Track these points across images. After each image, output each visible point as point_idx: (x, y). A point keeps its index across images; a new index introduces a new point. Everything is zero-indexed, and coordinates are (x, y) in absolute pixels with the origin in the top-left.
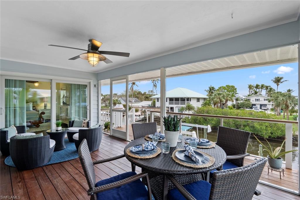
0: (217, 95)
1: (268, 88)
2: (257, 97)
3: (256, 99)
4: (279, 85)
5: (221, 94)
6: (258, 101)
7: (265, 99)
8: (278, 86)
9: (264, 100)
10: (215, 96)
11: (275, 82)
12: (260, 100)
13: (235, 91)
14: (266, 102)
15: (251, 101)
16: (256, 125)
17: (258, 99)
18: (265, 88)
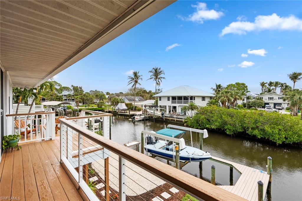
0: (224, 93)
1: (283, 86)
2: (270, 95)
3: (269, 98)
4: (296, 82)
5: (229, 92)
6: (272, 100)
7: (280, 97)
8: (294, 83)
9: (279, 99)
10: (223, 94)
11: (292, 79)
12: (274, 99)
13: (246, 89)
14: (281, 101)
15: (264, 100)
16: (267, 128)
17: (271, 98)
18: (279, 86)
